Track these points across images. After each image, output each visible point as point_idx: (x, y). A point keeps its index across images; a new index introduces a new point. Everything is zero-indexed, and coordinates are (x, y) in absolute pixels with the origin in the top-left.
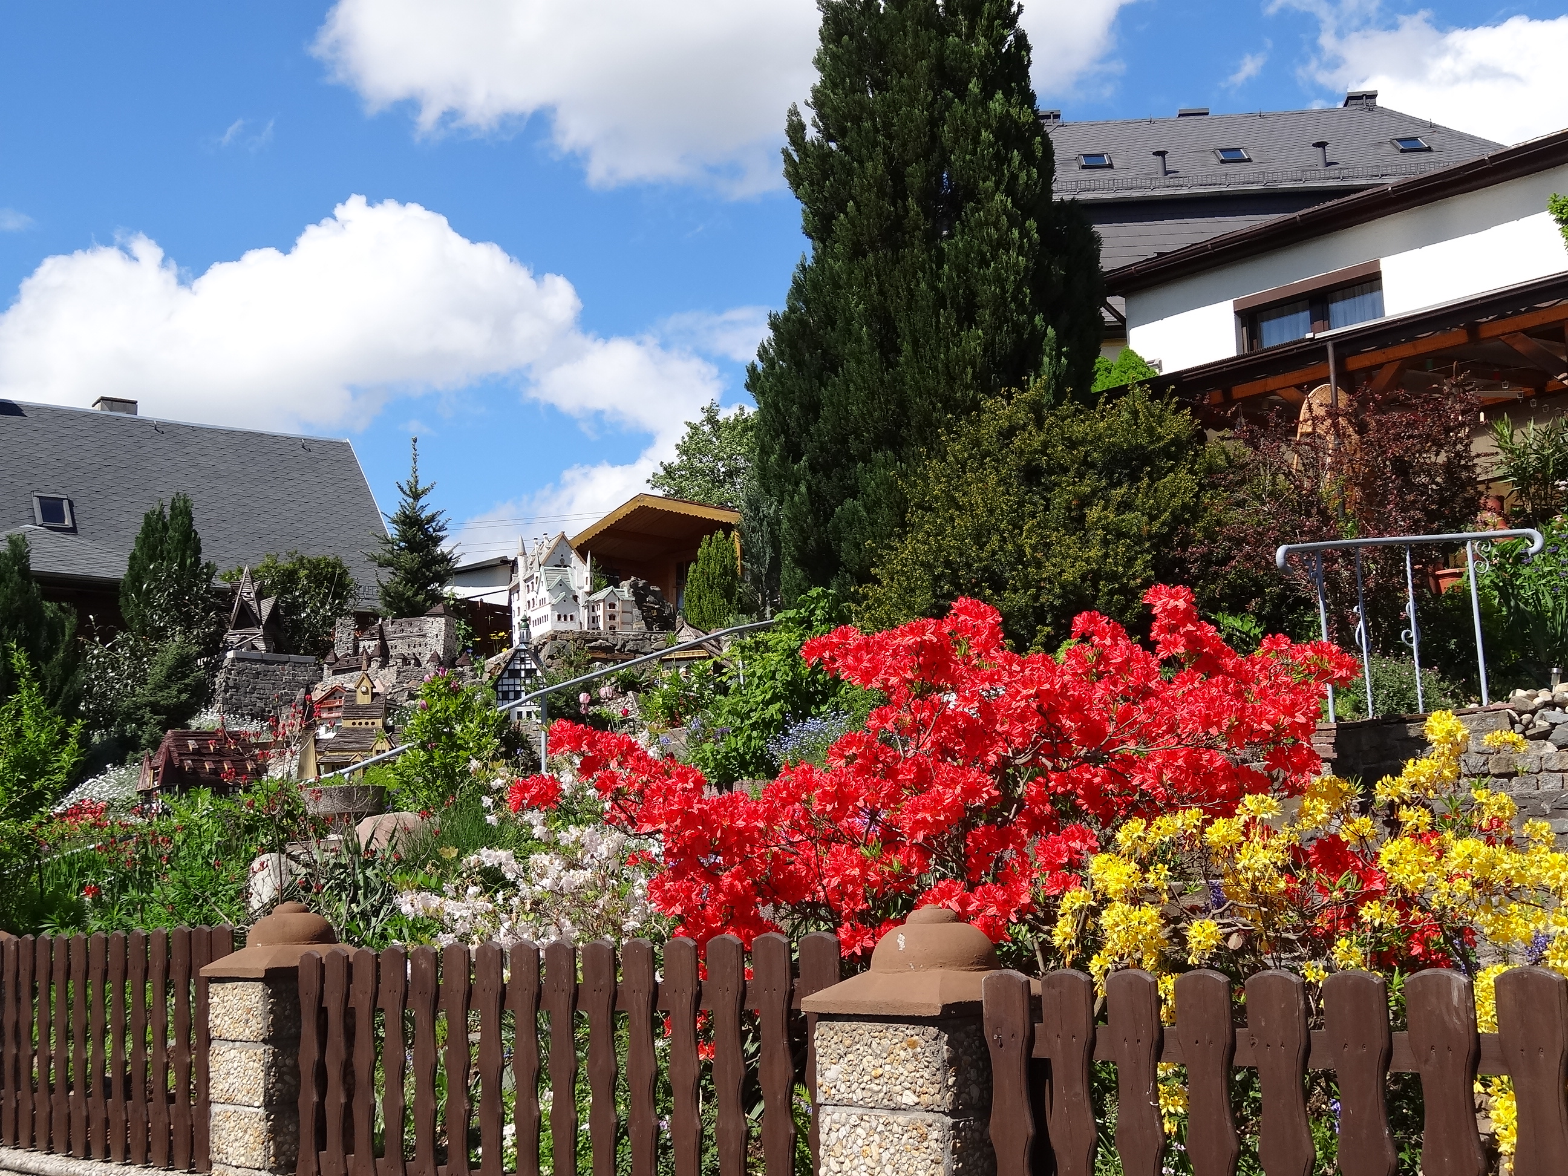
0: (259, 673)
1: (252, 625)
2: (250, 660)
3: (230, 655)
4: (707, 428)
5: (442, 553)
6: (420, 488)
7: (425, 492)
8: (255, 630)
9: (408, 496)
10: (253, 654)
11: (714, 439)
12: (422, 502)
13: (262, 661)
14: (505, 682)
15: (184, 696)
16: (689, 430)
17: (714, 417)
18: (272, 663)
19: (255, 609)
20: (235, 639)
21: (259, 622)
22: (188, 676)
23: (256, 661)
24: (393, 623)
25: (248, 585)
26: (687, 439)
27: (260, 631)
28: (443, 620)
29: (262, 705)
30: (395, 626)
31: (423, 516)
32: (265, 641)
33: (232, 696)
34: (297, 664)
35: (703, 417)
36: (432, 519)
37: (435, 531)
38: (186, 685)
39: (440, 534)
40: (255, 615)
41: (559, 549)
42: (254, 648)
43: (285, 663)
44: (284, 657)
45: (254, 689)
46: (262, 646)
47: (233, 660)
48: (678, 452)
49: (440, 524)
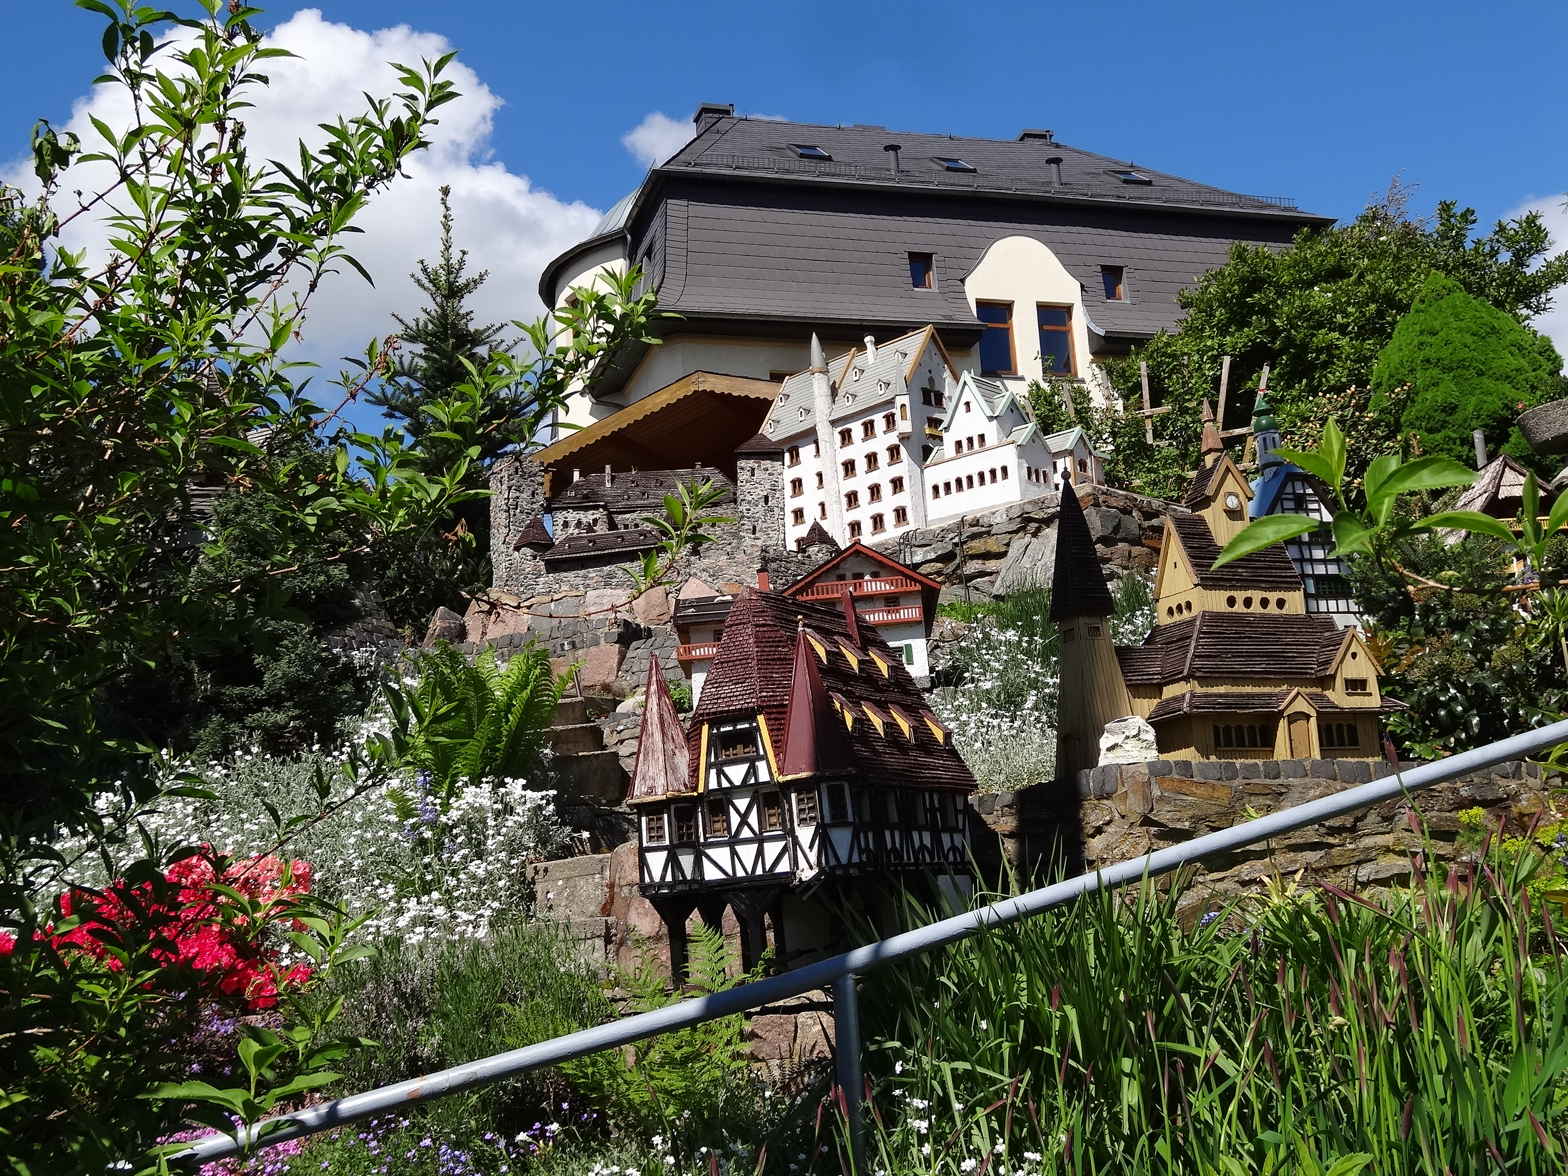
7: (468, 287)
30: (621, 486)
31: (471, 328)
36: (483, 336)
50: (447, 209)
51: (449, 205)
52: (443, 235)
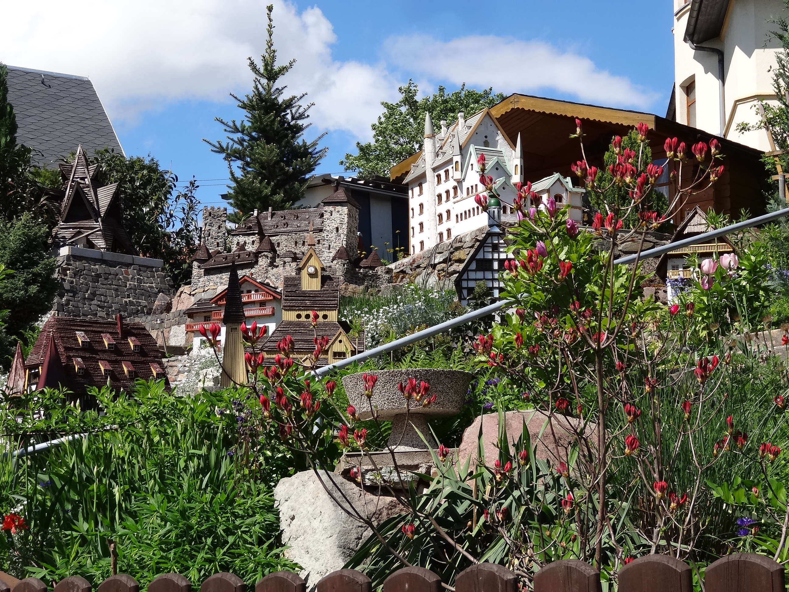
0: (98, 276)
1: (88, 217)
2: (88, 259)
3: (64, 251)
4: (404, 109)
5: (305, 145)
6: (277, 66)
7: (283, 70)
8: (94, 224)
9: (262, 75)
10: (90, 253)
11: (411, 120)
12: (279, 83)
13: (102, 261)
14: (472, 275)
15: (34, 289)
16: (385, 110)
17: (412, 97)
18: (113, 264)
19: (91, 197)
20: (67, 234)
21: (98, 214)
22: (36, 264)
23: (96, 261)
24: (273, 215)
25: (81, 169)
26: (383, 120)
27: (99, 225)
28: (345, 210)
29: (104, 314)
30: (276, 219)
31: (280, 100)
32: (105, 237)
33: (68, 301)
34: (143, 268)
35: (401, 97)
36: (289, 104)
37: (293, 118)
38: (34, 274)
39: (300, 122)
40: (91, 204)
41: (482, 128)
42: (90, 245)
43: (128, 265)
44: (127, 258)
45: (94, 294)
46: (101, 243)
47: (68, 257)
48: (374, 132)
49: (301, 110)
50: (270, 20)
51: (271, 18)
52: (268, 39)
